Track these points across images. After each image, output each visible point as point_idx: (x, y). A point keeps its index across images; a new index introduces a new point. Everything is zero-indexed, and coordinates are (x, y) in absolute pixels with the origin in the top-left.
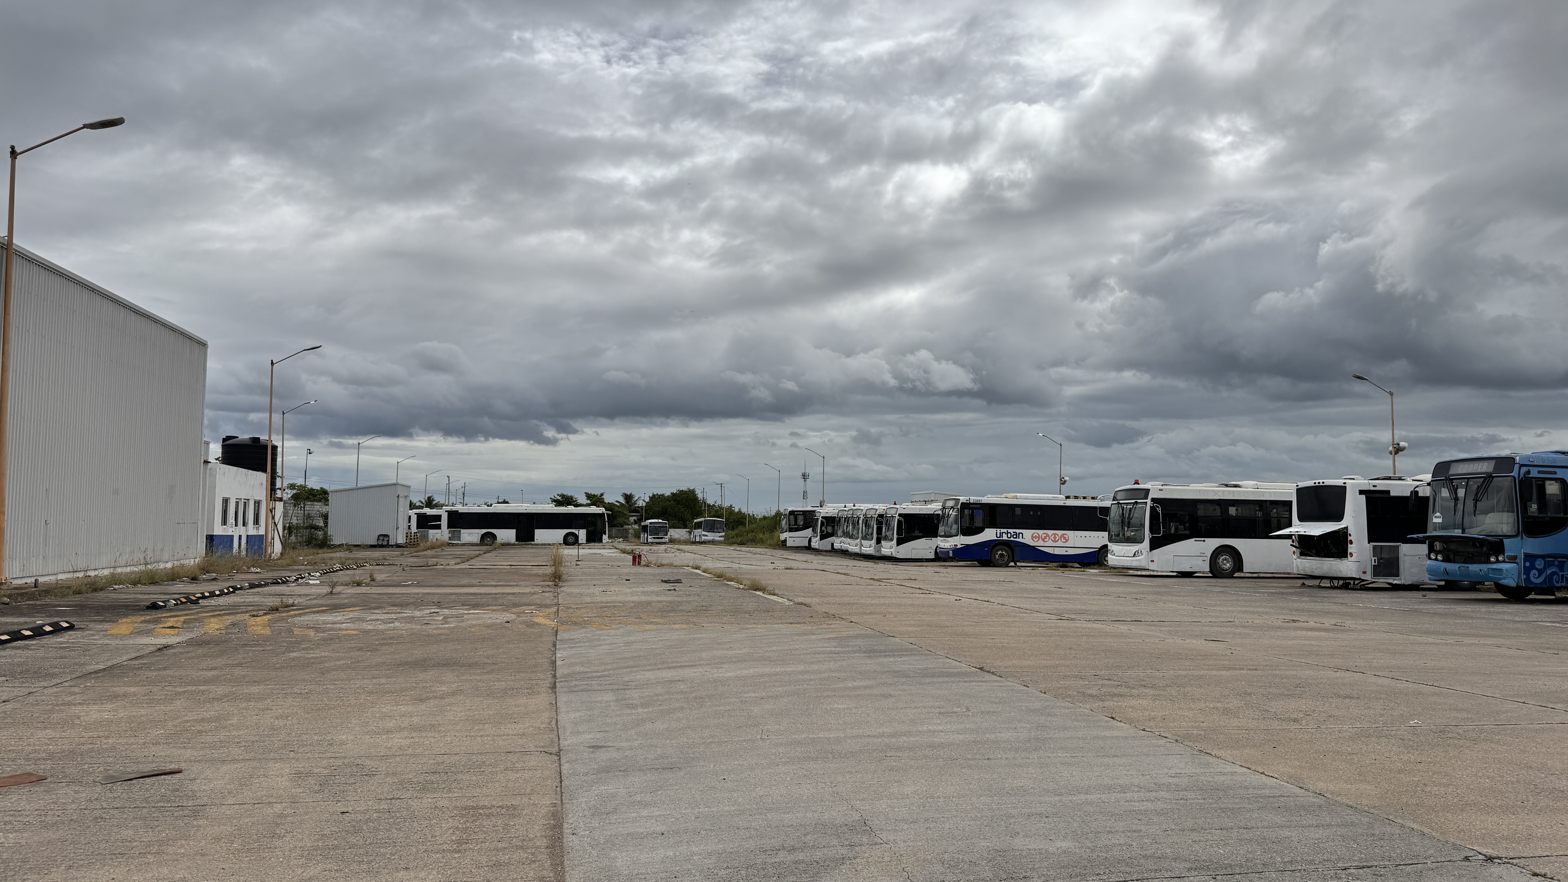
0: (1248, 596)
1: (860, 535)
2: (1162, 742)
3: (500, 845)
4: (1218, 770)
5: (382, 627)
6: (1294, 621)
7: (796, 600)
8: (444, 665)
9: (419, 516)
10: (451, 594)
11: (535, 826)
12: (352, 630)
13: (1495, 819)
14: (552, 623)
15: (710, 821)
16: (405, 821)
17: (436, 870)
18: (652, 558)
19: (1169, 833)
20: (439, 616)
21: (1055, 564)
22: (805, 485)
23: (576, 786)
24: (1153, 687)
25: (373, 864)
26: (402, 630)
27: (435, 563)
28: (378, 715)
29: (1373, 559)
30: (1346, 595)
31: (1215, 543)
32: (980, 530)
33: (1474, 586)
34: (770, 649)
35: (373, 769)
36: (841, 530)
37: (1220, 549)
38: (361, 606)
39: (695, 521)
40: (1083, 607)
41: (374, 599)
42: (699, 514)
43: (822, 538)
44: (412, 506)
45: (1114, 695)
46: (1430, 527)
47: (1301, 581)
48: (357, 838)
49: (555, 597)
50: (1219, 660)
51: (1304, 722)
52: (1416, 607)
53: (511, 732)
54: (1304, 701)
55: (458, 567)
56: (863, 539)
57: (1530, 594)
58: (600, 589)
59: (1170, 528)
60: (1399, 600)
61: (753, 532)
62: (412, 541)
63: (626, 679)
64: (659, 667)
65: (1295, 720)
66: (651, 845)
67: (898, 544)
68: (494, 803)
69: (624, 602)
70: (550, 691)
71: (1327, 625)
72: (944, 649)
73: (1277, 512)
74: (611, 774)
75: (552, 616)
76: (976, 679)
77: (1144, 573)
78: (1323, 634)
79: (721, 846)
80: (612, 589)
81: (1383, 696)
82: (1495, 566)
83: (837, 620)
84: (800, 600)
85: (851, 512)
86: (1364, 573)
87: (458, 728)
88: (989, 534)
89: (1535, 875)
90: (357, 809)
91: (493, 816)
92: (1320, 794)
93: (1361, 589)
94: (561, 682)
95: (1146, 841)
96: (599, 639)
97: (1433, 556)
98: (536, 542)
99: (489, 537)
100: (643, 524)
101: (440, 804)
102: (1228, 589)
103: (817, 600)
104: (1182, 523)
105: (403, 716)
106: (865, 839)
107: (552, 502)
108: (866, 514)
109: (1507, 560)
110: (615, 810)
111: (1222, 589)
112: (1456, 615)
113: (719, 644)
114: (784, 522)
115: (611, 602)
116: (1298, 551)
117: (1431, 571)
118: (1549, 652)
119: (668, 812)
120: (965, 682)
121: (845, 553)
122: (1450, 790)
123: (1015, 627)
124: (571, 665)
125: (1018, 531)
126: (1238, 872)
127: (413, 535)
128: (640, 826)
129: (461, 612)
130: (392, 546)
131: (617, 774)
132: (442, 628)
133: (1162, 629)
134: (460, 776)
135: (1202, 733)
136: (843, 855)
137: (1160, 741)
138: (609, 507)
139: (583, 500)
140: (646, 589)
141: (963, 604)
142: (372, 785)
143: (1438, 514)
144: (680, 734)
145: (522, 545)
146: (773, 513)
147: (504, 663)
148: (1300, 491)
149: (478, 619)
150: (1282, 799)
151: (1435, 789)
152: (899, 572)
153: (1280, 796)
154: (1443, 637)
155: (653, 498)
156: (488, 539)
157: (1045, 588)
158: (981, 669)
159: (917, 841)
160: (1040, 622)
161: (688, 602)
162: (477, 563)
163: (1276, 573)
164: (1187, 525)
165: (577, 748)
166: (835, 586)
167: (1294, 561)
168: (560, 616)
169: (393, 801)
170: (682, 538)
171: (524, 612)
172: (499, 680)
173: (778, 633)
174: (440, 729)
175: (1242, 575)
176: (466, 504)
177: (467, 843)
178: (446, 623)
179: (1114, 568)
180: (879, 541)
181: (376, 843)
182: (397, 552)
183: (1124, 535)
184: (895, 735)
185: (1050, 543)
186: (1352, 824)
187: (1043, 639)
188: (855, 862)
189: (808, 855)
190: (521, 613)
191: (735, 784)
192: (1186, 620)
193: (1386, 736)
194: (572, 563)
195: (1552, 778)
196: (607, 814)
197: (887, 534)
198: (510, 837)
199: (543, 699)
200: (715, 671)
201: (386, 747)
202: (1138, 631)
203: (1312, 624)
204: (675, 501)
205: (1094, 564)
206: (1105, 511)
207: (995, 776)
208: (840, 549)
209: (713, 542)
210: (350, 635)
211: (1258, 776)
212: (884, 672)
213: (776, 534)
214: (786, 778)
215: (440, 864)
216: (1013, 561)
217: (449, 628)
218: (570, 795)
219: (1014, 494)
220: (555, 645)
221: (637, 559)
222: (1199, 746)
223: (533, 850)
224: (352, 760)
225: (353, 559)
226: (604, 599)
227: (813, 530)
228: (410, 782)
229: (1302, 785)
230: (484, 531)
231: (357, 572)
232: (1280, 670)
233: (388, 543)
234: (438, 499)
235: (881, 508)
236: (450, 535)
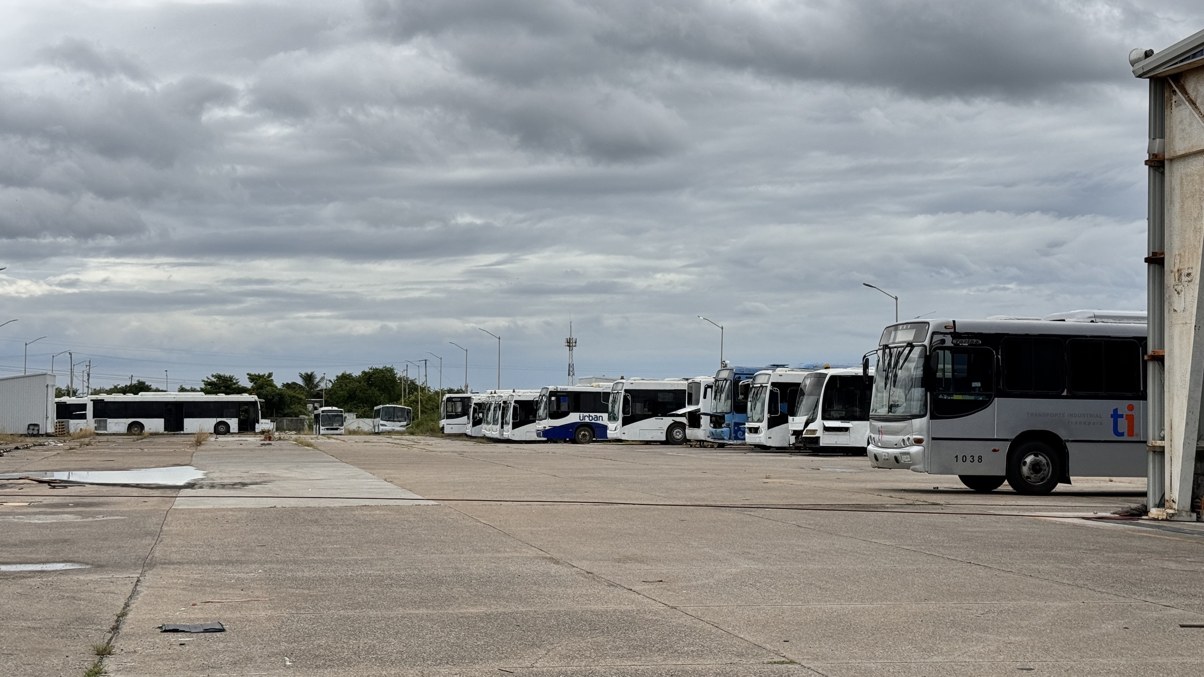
31: (668, 420)
32: (565, 414)
37: (672, 425)
39: (375, 408)
43: (474, 425)
56: (492, 424)
59: (637, 411)
62: (57, 430)
82: (722, 429)
88: (574, 418)
98: (185, 431)
99: (136, 427)
100: (318, 412)
102: (679, 450)
104: (646, 407)
108: (496, 401)
109: (726, 426)
114: (443, 409)
125: (598, 414)
130: (42, 435)
138: (275, 392)
139: (245, 383)
145: (171, 434)
148: (688, 384)
155: (341, 379)
156: (136, 429)
164: (649, 408)
170: (360, 428)
175: (686, 443)
180: (501, 426)
182: (48, 441)
197: (507, 419)
209: (393, 433)
219: (597, 383)
230: (131, 420)
233: (39, 432)
236: (96, 425)
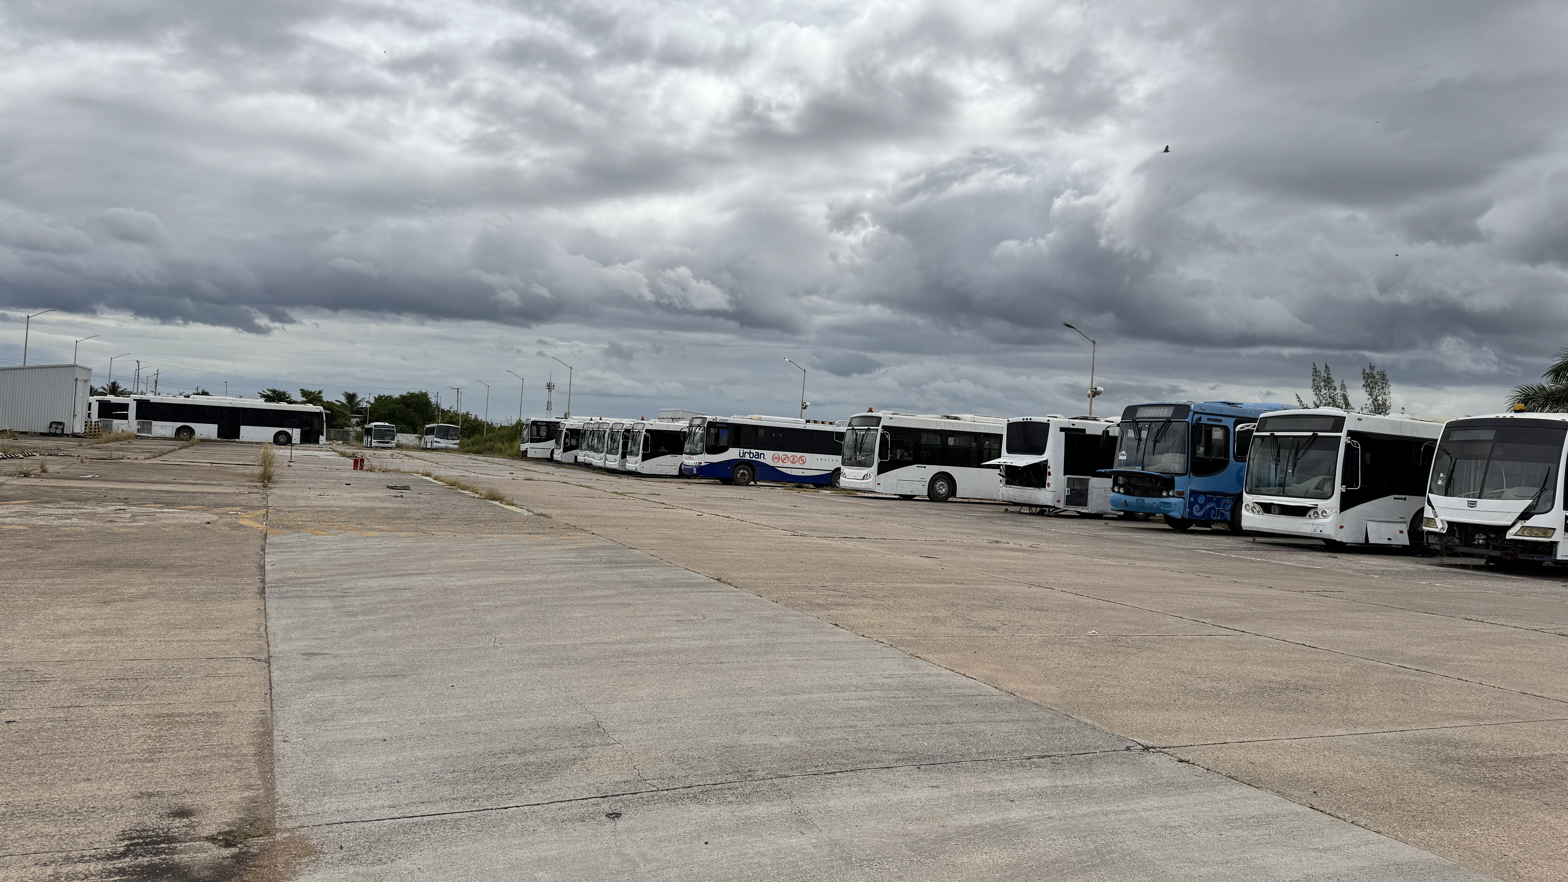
0: (959, 518)
1: (605, 449)
2: (879, 646)
3: (200, 753)
4: (926, 672)
5: (56, 523)
6: (997, 542)
7: (535, 511)
8: (132, 566)
9: (101, 404)
10: (141, 491)
11: (241, 734)
12: (19, 525)
13: (1152, 714)
14: (261, 526)
15: (436, 727)
16: (86, 730)
17: (124, 781)
18: (376, 463)
19: (881, 728)
20: (126, 513)
21: (792, 484)
22: (550, 396)
23: (288, 694)
24: (873, 597)
25: (46, 775)
26: (82, 527)
27: (121, 457)
28: (52, 618)
29: (1067, 489)
30: (1041, 521)
31: (933, 469)
32: (724, 449)
33: (1147, 518)
34: (506, 559)
35: (46, 676)
36: (586, 443)
37: (938, 475)
38: (30, 499)
39: (427, 426)
40: (815, 525)
41: (46, 492)
42: (432, 420)
43: (565, 450)
44: (93, 392)
45: (839, 604)
46: (1116, 463)
47: (1005, 507)
48: (26, 749)
49: (264, 498)
50: (932, 574)
51: (1001, 631)
52: (1099, 533)
53: (213, 638)
54: (1001, 613)
55: (148, 462)
56: (607, 453)
57: (1192, 525)
58: (317, 493)
59: (896, 455)
60: (1085, 527)
61: (491, 440)
62: (93, 430)
63: (345, 586)
64: (383, 574)
65: (994, 629)
66: (371, 751)
67: (643, 460)
68: (193, 710)
69: (343, 507)
70: (258, 597)
71: (1024, 547)
72: (684, 561)
73: (989, 445)
74: (327, 682)
75: (261, 519)
76: (714, 589)
77: (870, 495)
78: (1021, 554)
79: (448, 751)
80: (330, 493)
81: (1067, 609)
82: (1165, 500)
83: (578, 532)
84: (539, 511)
85: (597, 426)
86: (1058, 501)
87: (150, 632)
88: (733, 454)
89: (1181, 761)
90: (27, 718)
91: (192, 723)
92: (1011, 693)
93: (1054, 516)
94: (271, 587)
95: (861, 735)
96: (314, 545)
97: (1116, 489)
98: (241, 439)
99: (186, 432)
100: (366, 426)
101: (128, 711)
102: (942, 512)
103: (559, 512)
104: (908, 450)
105: (83, 619)
106: (597, 740)
107: (261, 397)
108: (612, 429)
109: (1176, 495)
110: (332, 717)
111: (937, 512)
112: (1130, 542)
113: (452, 552)
114: (525, 433)
115: (329, 507)
116: (1004, 480)
117: (1114, 502)
118: (1203, 575)
119: (391, 719)
120: (703, 592)
121: (588, 467)
122: (1118, 690)
123: (753, 541)
124: (282, 570)
125: (760, 451)
126: (939, 761)
127: (93, 424)
128: (360, 732)
129: (153, 510)
130: (68, 435)
131: (334, 681)
132: (130, 527)
133: (883, 546)
134: (152, 683)
135: (914, 638)
136: (574, 755)
137: (877, 646)
138: (328, 406)
139: (297, 396)
140: (369, 495)
141: (704, 519)
142: (45, 692)
143: (1123, 452)
144: (405, 642)
145: (225, 442)
146: (514, 423)
147: (204, 565)
148: (1010, 426)
149: (173, 518)
150: (979, 698)
151: (1106, 689)
152: (642, 487)
153: (978, 695)
154: (1120, 560)
155: (379, 399)
156: (185, 434)
157: (782, 506)
158: (719, 580)
159: (649, 741)
160: (775, 538)
161: (418, 510)
162: (171, 459)
163: (984, 499)
164: (911, 452)
165: (289, 655)
166: (577, 499)
167: (1000, 489)
168: (269, 519)
169: (70, 709)
170: (411, 444)
171: (227, 513)
172: (198, 584)
173: (516, 543)
174: (128, 633)
175: (955, 500)
176: (159, 394)
177: (161, 752)
178: (135, 521)
179: (845, 490)
180: (624, 456)
181: (51, 754)
182: (74, 442)
183: (856, 459)
184: (632, 641)
185: (789, 464)
186: (1038, 719)
187: (778, 553)
188: (586, 762)
189: (539, 756)
190: (224, 514)
191: (465, 690)
192: (905, 537)
193: (1068, 644)
194: (284, 464)
195: (1199, 680)
196: (323, 721)
197: (633, 449)
198: (211, 745)
199: (250, 604)
200: (446, 579)
201: (63, 652)
202: (862, 547)
203: (1012, 545)
204: (404, 403)
205: (827, 485)
206: (841, 436)
207: (726, 678)
208: (583, 463)
209: (446, 450)
210: (16, 531)
211: (960, 678)
212: (624, 582)
213: (516, 444)
214: (519, 684)
215: (128, 775)
216: (753, 480)
217: (138, 527)
218: (281, 703)
219: (759, 416)
220: (263, 550)
221: (359, 464)
222: (910, 650)
223: (239, 758)
224: (20, 665)
225: (18, 447)
226: (320, 503)
227: (556, 442)
228: (91, 688)
229: (997, 686)
230: (180, 424)
231: (25, 461)
232: (982, 584)
233: (63, 432)
234: (122, 386)
235: (628, 423)
236: (139, 427)
